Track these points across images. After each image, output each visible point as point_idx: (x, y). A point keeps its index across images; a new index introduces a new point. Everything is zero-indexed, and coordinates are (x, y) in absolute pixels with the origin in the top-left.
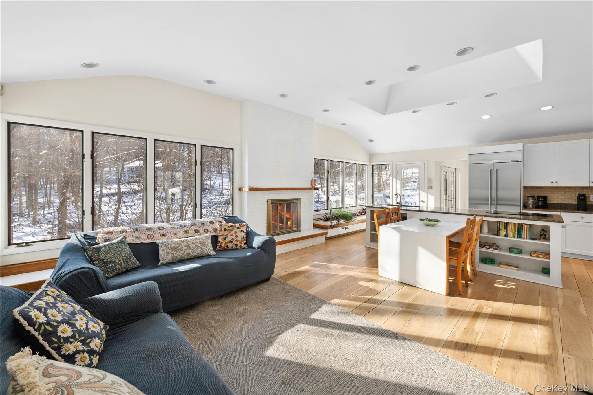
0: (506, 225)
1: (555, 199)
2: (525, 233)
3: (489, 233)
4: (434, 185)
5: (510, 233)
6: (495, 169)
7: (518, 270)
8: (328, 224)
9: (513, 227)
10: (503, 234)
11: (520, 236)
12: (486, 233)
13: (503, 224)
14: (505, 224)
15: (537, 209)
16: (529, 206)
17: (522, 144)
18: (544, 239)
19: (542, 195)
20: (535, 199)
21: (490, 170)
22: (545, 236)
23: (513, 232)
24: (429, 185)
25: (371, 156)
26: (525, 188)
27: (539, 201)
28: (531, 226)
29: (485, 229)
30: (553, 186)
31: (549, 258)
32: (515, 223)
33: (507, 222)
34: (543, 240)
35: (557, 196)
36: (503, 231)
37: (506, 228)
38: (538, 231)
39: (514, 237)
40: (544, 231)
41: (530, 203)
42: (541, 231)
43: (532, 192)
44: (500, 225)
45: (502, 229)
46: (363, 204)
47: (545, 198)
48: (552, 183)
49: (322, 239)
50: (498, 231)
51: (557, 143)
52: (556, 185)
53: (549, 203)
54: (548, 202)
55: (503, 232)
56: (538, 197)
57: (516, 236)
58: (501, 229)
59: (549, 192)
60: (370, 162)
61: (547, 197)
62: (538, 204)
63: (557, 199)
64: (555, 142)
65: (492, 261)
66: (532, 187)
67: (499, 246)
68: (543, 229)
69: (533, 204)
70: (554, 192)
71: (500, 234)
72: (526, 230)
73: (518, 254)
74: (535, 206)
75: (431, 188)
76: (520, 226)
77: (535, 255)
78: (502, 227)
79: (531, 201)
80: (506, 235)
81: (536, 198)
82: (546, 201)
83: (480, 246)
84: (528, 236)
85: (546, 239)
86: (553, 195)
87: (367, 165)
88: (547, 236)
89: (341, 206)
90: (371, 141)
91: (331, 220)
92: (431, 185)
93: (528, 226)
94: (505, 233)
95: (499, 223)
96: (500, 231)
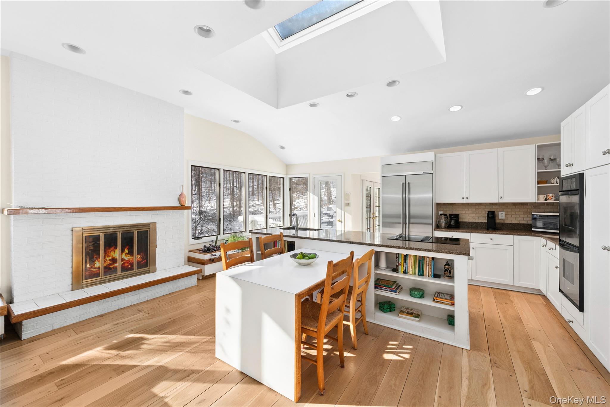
0: (406, 257)
1: (467, 217)
2: (427, 269)
3: (387, 267)
4: (352, 201)
5: (411, 270)
6: (407, 182)
7: (419, 321)
8: (207, 257)
9: (413, 261)
10: (402, 270)
11: (421, 273)
12: (384, 268)
13: (403, 256)
14: (404, 255)
15: (448, 230)
16: (441, 226)
17: (433, 153)
18: (449, 276)
19: (455, 212)
20: (447, 218)
21: (402, 183)
22: (450, 273)
23: (414, 267)
24: (346, 202)
25: (288, 167)
26: (438, 204)
27: (451, 219)
28: (433, 258)
29: (383, 263)
30: (464, 202)
31: (453, 304)
32: (416, 256)
33: (406, 254)
34: (448, 278)
35: (469, 214)
36: (402, 266)
37: (406, 262)
38: (441, 266)
39: (415, 274)
40: (449, 265)
41: (442, 222)
42: (446, 265)
43: (445, 209)
44: (398, 258)
45: (401, 263)
46: (280, 224)
47: (457, 216)
48: (463, 198)
49: (193, 281)
50: (397, 266)
51: (468, 153)
52: (467, 201)
53: (461, 222)
54: (460, 220)
55: (402, 268)
56: (451, 215)
57: (417, 273)
58: (399, 263)
59: (461, 209)
60: (287, 174)
61: (459, 215)
62: (451, 222)
63: (468, 217)
64: (466, 152)
65: (391, 308)
66: (445, 204)
67: (400, 284)
68: (447, 263)
69: (445, 224)
70: (466, 209)
71: (399, 270)
72: (428, 264)
73: (420, 298)
74: (447, 226)
75: (348, 205)
76: (422, 259)
77: (439, 300)
78: (401, 260)
79: (443, 219)
80: (405, 272)
81: (448, 216)
82: (458, 219)
83: (376, 287)
84: (430, 273)
85: (451, 276)
86: (464, 212)
87: (283, 178)
88: (452, 272)
89: (243, 229)
90: (283, 148)
91: (212, 252)
92: (348, 202)
93: (431, 259)
94: (405, 268)
95: (397, 255)
96: (399, 266)
